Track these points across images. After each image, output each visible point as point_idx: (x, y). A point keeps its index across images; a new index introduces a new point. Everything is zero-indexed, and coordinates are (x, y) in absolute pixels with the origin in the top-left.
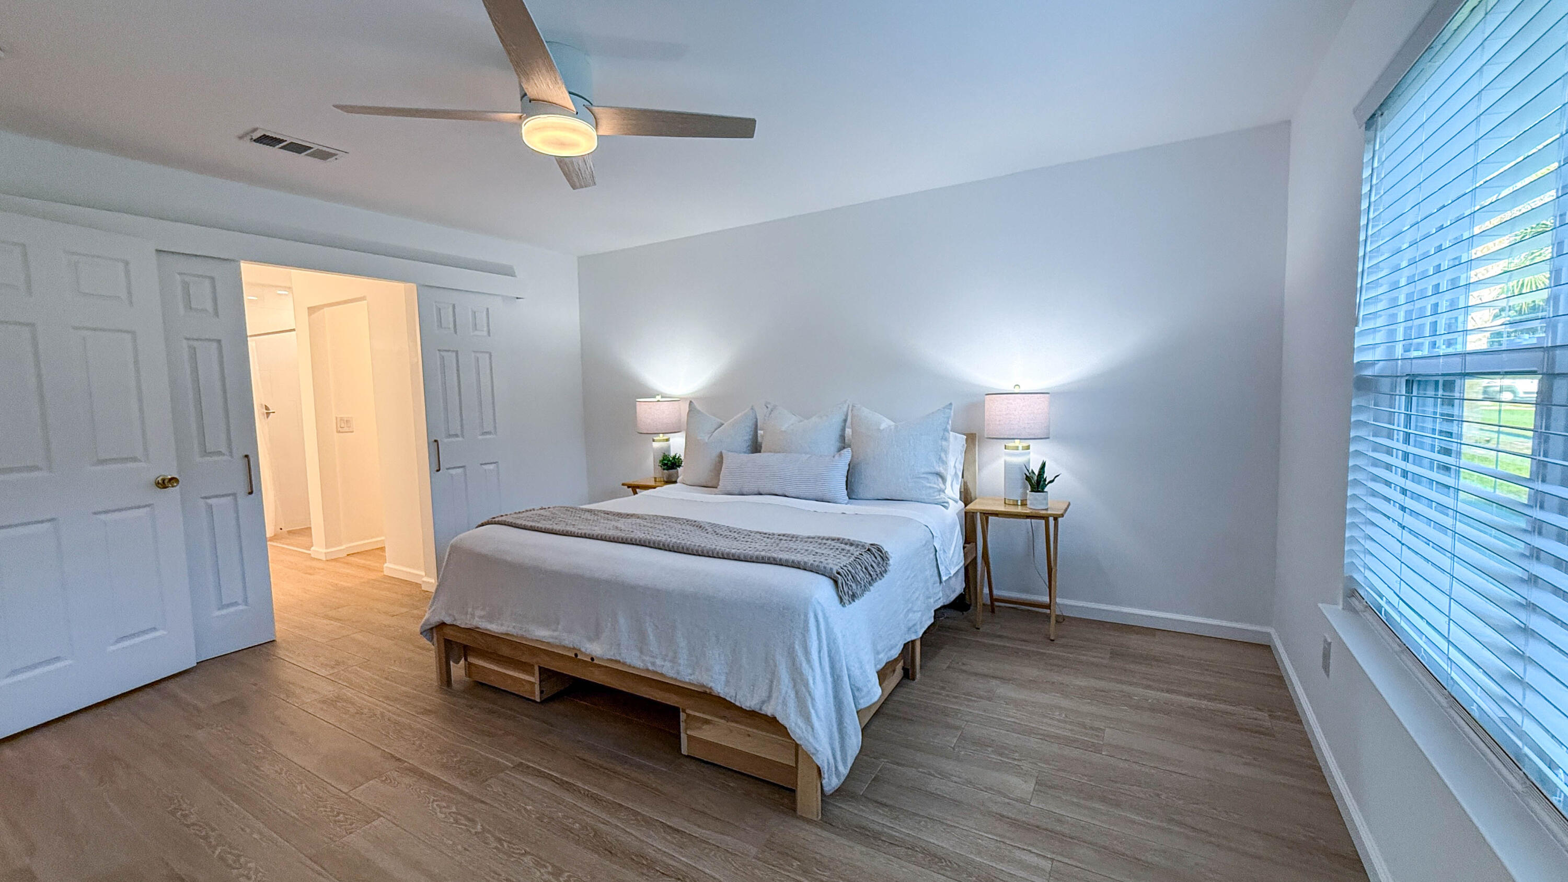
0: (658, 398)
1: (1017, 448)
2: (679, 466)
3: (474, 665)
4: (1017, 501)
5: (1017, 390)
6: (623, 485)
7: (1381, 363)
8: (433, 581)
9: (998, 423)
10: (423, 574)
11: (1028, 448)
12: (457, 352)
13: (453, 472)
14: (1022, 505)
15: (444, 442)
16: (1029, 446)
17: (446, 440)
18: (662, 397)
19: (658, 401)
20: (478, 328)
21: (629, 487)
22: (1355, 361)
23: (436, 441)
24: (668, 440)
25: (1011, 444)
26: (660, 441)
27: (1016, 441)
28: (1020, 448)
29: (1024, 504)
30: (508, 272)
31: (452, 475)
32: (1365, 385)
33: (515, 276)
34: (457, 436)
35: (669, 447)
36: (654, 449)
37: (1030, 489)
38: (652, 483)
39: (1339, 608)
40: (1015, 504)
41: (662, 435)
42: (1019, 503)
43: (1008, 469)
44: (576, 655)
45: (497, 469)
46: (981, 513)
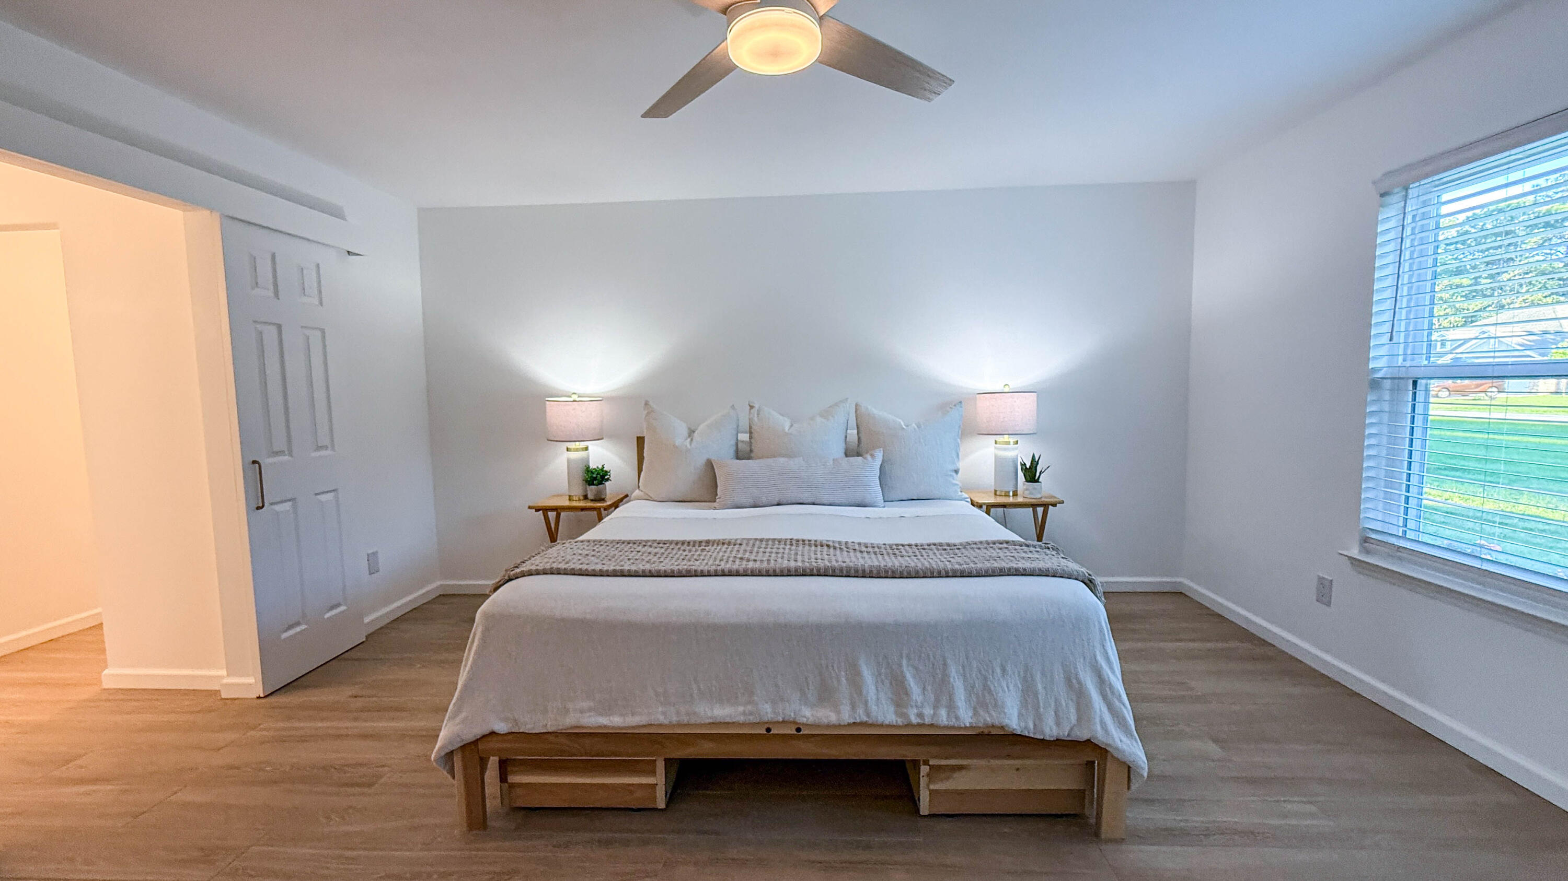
0: (575, 397)
1: (1008, 443)
2: (608, 479)
3: (520, 785)
4: (1009, 492)
5: (1006, 390)
6: (530, 508)
7: (1385, 369)
8: (251, 680)
9: (1002, 420)
10: (224, 672)
11: (1017, 443)
12: (279, 327)
13: (278, 508)
14: (1013, 496)
15: (266, 461)
16: (1017, 442)
17: (271, 460)
18: (579, 397)
19: (574, 401)
20: (307, 293)
21: (537, 510)
22: (1370, 367)
23: (254, 462)
24: (587, 449)
25: (999, 438)
26: (577, 450)
27: (1005, 436)
28: (1012, 443)
29: (1015, 494)
30: (337, 213)
31: (277, 513)
32: (1375, 384)
33: (345, 220)
34: (282, 452)
35: (588, 456)
36: (569, 461)
37: (1024, 480)
38: (566, 503)
39: (1355, 552)
40: (1007, 495)
41: (577, 443)
42: (1011, 494)
43: (999, 462)
44: (768, 730)
45: (337, 499)
46: (987, 506)
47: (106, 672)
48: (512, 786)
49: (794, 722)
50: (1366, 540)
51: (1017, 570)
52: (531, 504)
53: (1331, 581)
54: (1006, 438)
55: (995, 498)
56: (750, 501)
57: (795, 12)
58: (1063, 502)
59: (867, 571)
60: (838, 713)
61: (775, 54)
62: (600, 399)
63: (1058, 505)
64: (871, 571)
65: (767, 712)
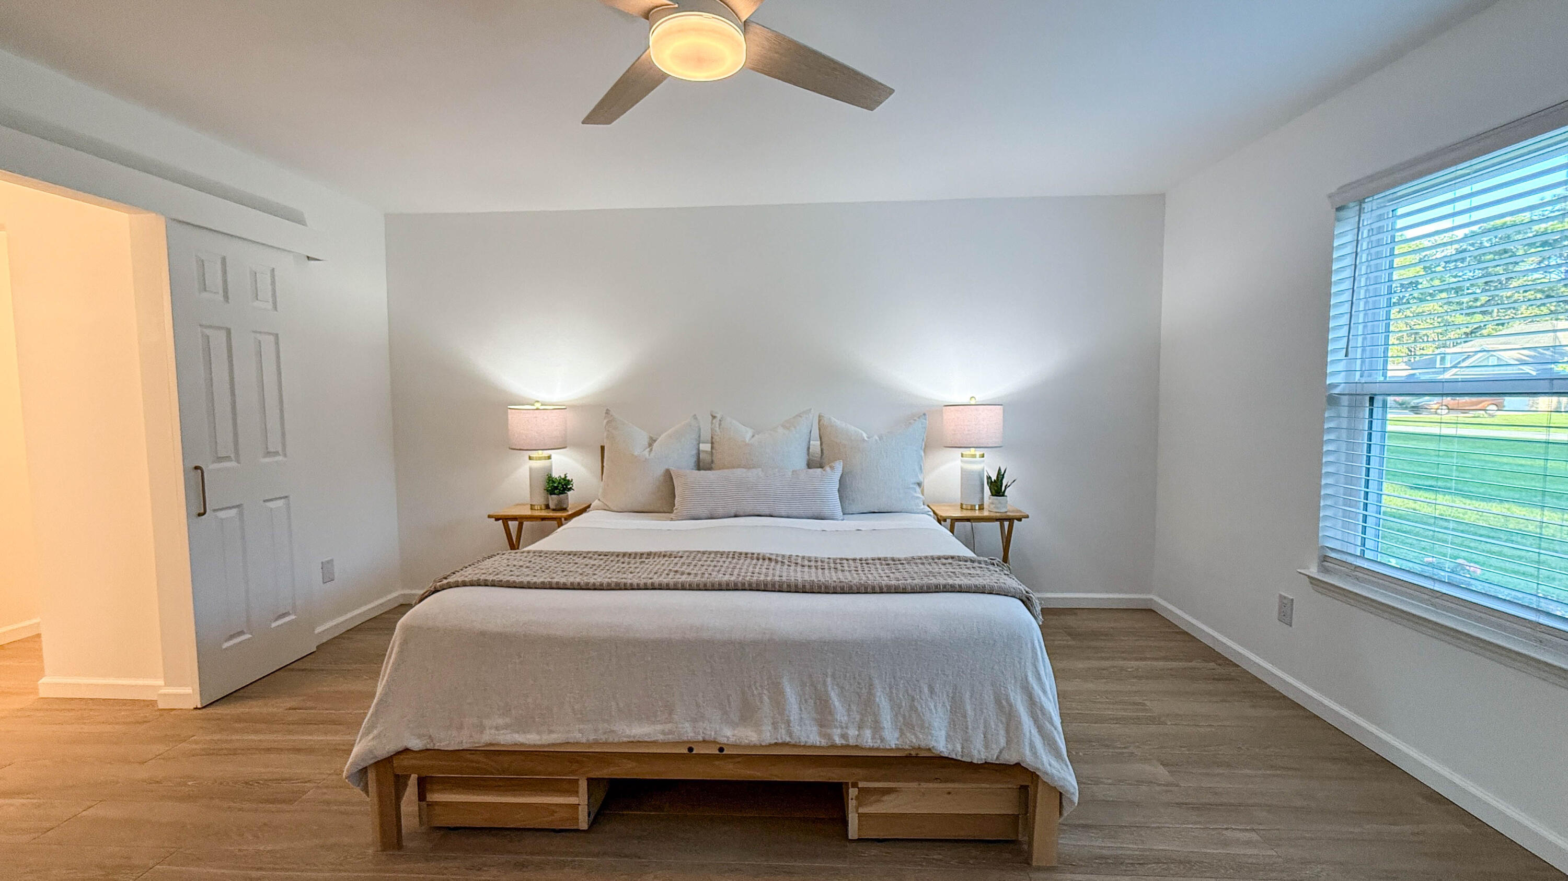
0: (538, 405)
1: (974, 456)
2: (570, 489)
3: (440, 804)
4: (975, 506)
5: (973, 402)
6: (489, 517)
7: (1343, 385)
8: (188, 690)
9: (967, 432)
10: (161, 682)
11: (983, 456)
12: (229, 332)
13: (222, 514)
14: (980, 509)
15: (210, 468)
16: (983, 454)
17: (212, 467)
18: (542, 405)
19: (537, 409)
20: (259, 298)
21: (497, 519)
22: (1328, 383)
23: (196, 468)
24: (549, 457)
25: (966, 452)
26: (540, 459)
27: (972, 449)
28: (978, 456)
29: (981, 508)
30: (295, 217)
31: (219, 520)
32: (1333, 400)
33: (306, 226)
34: (228, 458)
35: (551, 466)
36: (531, 469)
37: (990, 494)
38: (527, 512)
39: (1313, 571)
40: (972, 508)
41: (540, 452)
42: (977, 508)
43: (966, 476)
44: (691, 749)
45: (288, 506)
46: (952, 520)
47: (43, 680)
48: (431, 805)
49: (715, 742)
50: (1325, 558)
51: (952, 586)
52: (491, 513)
53: (1292, 600)
54: (972, 451)
55: (962, 511)
56: (706, 513)
57: (713, 17)
58: (1027, 517)
59: (800, 586)
60: (760, 732)
61: (699, 59)
62: (561, 408)
63: (1023, 519)
64: (804, 586)
65: (688, 731)
